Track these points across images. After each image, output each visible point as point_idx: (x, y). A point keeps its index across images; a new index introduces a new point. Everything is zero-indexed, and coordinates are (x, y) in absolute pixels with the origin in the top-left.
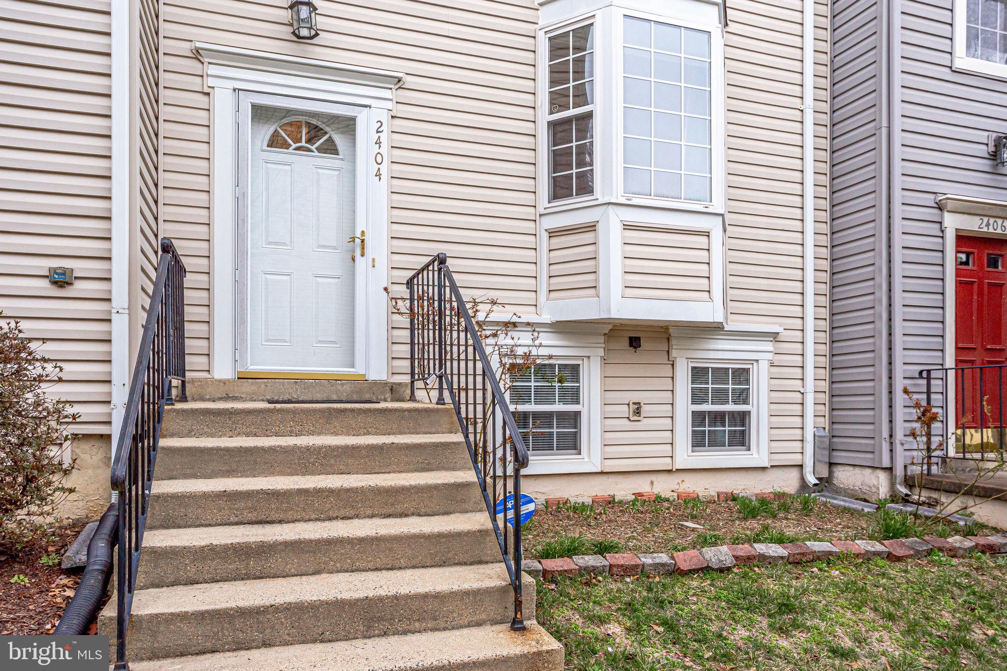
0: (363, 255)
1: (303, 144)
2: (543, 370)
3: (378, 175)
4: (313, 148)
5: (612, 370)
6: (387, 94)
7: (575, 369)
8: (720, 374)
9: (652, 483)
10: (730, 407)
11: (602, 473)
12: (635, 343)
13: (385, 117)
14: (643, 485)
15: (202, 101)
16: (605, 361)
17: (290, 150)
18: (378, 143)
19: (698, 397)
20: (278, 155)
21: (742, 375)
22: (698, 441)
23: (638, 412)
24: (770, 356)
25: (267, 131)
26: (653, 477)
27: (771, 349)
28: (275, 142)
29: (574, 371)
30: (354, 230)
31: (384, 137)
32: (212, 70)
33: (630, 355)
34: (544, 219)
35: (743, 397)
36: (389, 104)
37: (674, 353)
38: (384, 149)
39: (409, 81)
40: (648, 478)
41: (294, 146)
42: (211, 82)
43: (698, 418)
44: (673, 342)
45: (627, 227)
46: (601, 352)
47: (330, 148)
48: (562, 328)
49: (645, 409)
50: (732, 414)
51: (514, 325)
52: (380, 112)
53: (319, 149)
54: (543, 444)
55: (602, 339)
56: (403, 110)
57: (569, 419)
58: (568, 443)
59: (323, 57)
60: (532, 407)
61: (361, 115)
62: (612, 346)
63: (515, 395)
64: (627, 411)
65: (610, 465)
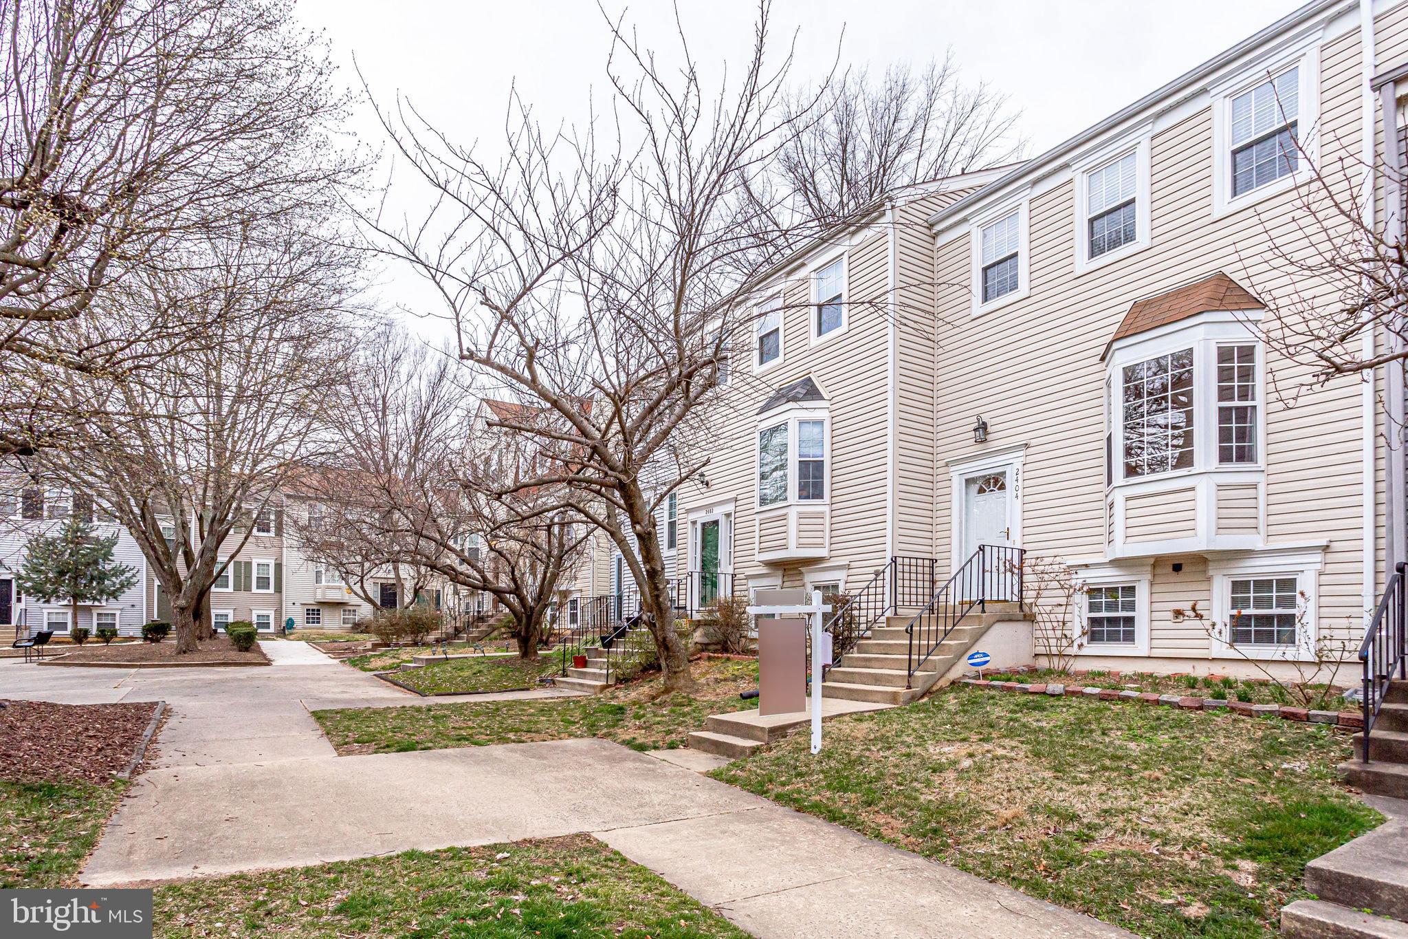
0: (1008, 539)
1: (992, 487)
2: (1112, 591)
3: (1017, 497)
4: (996, 489)
5: (1156, 588)
6: (1021, 453)
7: (1133, 588)
8: (1263, 585)
9: (1194, 668)
10: (1276, 611)
11: (1148, 657)
12: (1177, 568)
13: (1020, 467)
14: (1186, 668)
15: (948, 483)
16: (1152, 584)
17: (988, 493)
18: (1017, 480)
19: (1237, 603)
20: (981, 497)
21: (1288, 584)
22: (1239, 638)
24: (1319, 566)
25: (975, 488)
26: (1195, 663)
27: (1319, 560)
28: (981, 491)
29: (1130, 591)
30: (1004, 527)
31: (1019, 476)
32: (951, 469)
33: (1175, 577)
34: (1108, 498)
35: (1290, 602)
36: (1021, 459)
37: (1211, 573)
38: (1019, 483)
39: (1033, 442)
40: (1191, 664)
41: (989, 490)
42: (951, 474)
43: (1237, 620)
44: (1210, 564)
45: (1123, 500)
46: (1149, 577)
47: (1002, 486)
48: (1117, 563)
50: (1279, 616)
51: (1086, 566)
52: (1018, 464)
53: (999, 489)
54: (1113, 637)
55: (1149, 569)
56: (1030, 459)
57: (1130, 621)
58: (1129, 637)
59: (994, 445)
60: (1104, 614)
61: (1008, 469)
62: (1158, 571)
63: (1093, 607)
64: (1170, 615)
65: (1156, 653)
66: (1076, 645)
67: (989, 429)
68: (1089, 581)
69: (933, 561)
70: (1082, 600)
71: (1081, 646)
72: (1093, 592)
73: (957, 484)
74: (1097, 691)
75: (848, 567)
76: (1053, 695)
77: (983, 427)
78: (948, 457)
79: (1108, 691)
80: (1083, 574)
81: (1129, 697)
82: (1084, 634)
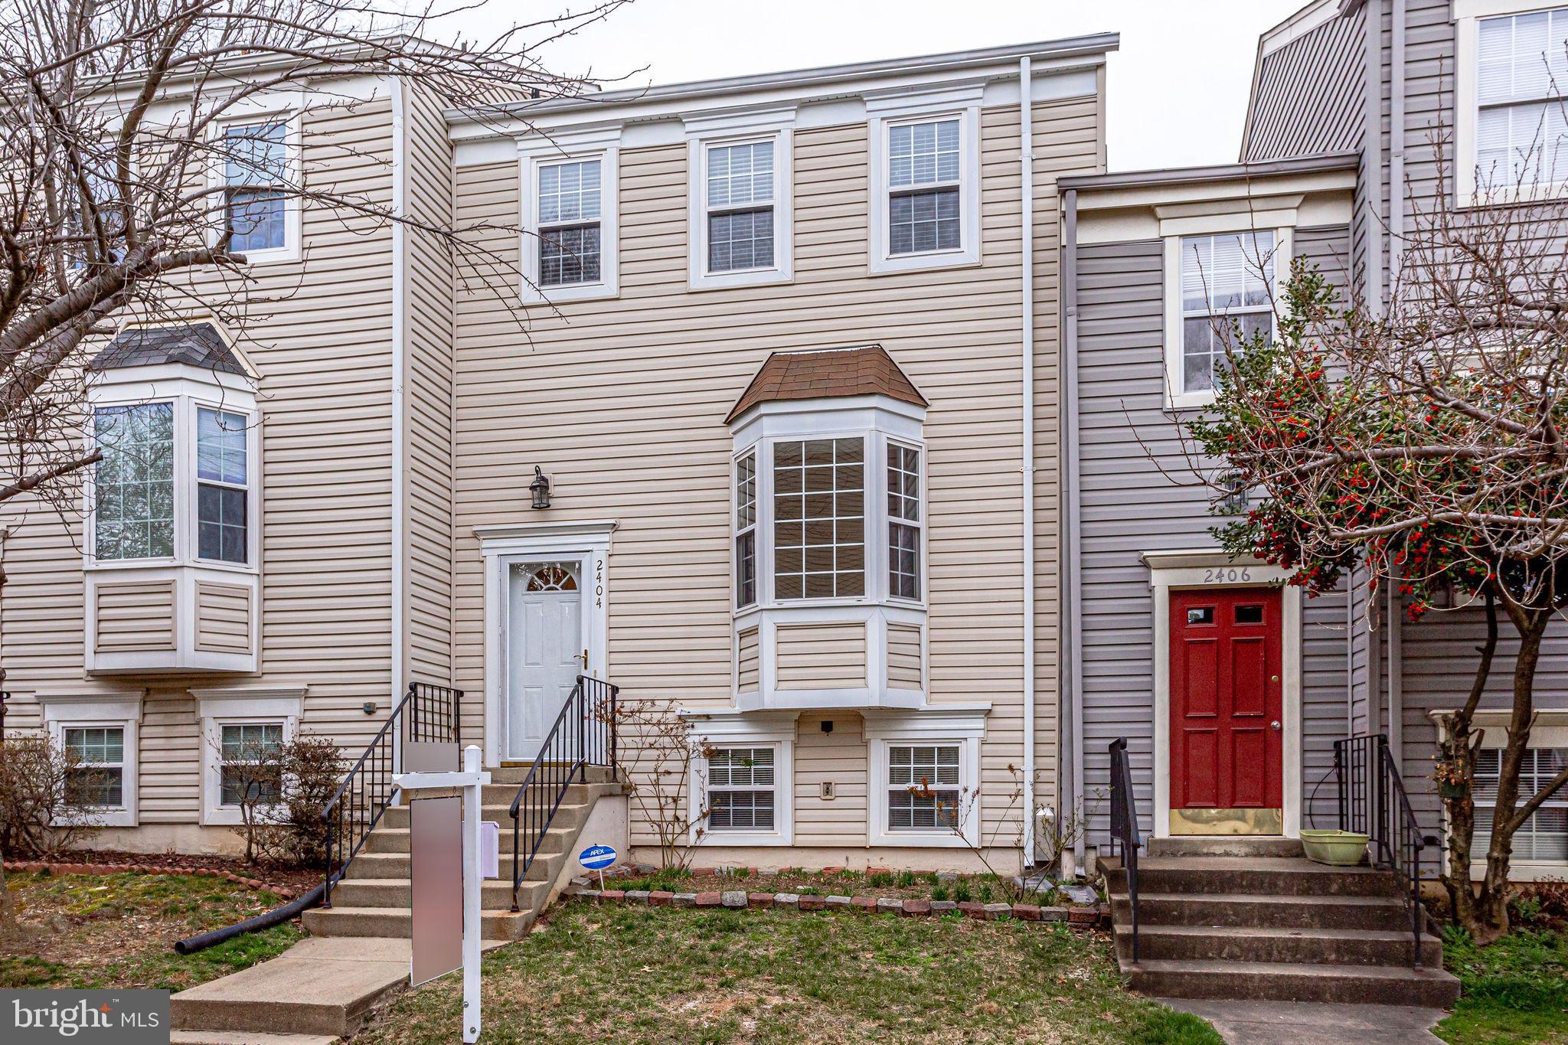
0: (586, 668)
1: (552, 585)
2: (740, 755)
3: (599, 604)
4: (558, 587)
5: (801, 753)
6: (606, 538)
7: (770, 752)
8: (924, 754)
9: (847, 859)
10: (937, 786)
11: (793, 847)
12: (827, 727)
13: (604, 558)
14: (837, 861)
15: (477, 566)
16: (796, 746)
17: (542, 591)
18: (599, 578)
19: (896, 776)
20: (533, 596)
21: (950, 754)
22: (898, 820)
23: (827, 792)
24: (981, 734)
25: (524, 581)
26: (849, 853)
27: (982, 726)
28: (532, 586)
29: (767, 755)
30: (580, 650)
31: (603, 572)
32: (486, 544)
33: (824, 739)
34: (738, 622)
35: (952, 776)
36: (607, 546)
37: (868, 736)
38: (604, 583)
39: (624, 524)
40: (843, 854)
41: (545, 587)
42: (484, 553)
43: (895, 797)
44: (867, 724)
45: (780, 628)
46: (792, 737)
47: (570, 585)
48: (751, 716)
49: (838, 790)
50: (939, 793)
51: (708, 717)
52: (600, 553)
53: (563, 587)
54: (743, 820)
55: (793, 725)
56: (619, 548)
57: (767, 798)
58: (766, 820)
59: (559, 518)
60: (730, 787)
61: (585, 559)
62: (803, 730)
63: (715, 777)
64: (818, 790)
65: (802, 841)
66: (693, 831)
67: (553, 491)
68: (711, 739)
69: (460, 693)
70: (701, 766)
71: (700, 833)
72: (714, 754)
73: (494, 573)
74: (794, 898)
75: (305, 694)
76: (734, 908)
77: (541, 487)
78: (480, 522)
79: (809, 898)
80: (702, 728)
81: (840, 905)
82: (704, 815)
